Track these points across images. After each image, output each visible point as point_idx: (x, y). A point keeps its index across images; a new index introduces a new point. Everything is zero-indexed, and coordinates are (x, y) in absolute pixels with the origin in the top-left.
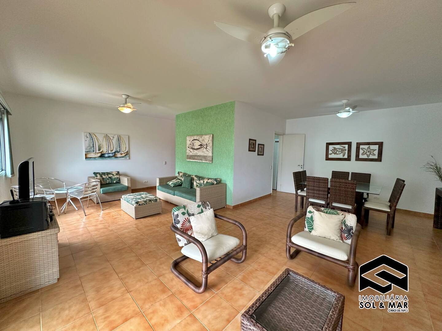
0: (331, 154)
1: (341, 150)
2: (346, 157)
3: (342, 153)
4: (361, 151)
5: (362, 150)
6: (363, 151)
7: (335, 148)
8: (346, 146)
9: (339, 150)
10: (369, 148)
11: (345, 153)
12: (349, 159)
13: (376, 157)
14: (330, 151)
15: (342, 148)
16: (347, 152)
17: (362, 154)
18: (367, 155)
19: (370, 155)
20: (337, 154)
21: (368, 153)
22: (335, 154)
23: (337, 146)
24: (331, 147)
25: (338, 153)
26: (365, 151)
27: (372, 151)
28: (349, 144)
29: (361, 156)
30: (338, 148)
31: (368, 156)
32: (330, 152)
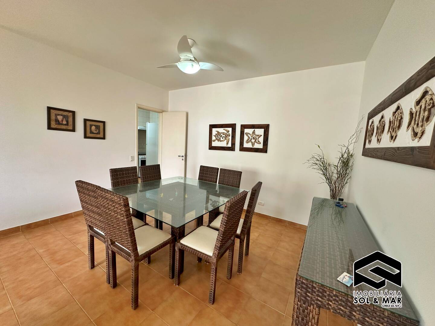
0: (214, 141)
1: (224, 136)
2: (230, 145)
3: (226, 140)
4: (246, 138)
5: (247, 135)
6: (247, 138)
7: (218, 132)
8: (230, 129)
9: (223, 136)
10: (254, 132)
11: (229, 139)
12: (232, 149)
13: (261, 146)
14: (213, 136)
15: (226, 132)
16: (230, 137)
17: (246, 141)
18: (252, 142)
19: (256, 143)
20: (221, 141)
21: (253, 141)
22: (219, 140)
23: (221, 130)
24: (214, 131)
25: (221, 139)
26: (250, 137)
27: (257, 137)
28: (233, 126)
29: (246, 145)
30: (222, 133)
31: (253, 144)
32: (214, 138)
